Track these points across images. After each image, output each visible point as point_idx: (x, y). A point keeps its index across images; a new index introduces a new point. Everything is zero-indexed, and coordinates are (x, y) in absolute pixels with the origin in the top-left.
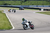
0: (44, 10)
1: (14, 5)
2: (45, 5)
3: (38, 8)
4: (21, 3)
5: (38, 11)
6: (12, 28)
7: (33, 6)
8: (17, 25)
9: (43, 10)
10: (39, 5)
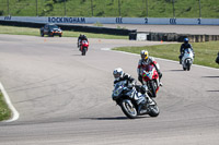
0: (149, 38)
1: (18, 13)
2: (155, 15)
3: (122, 27)
4: (50, 5)
5: (124, 41)
6: (8, 115)
7: (102, 18)
8: (30, 103)
9: (144, 37)
10: (126, 15)
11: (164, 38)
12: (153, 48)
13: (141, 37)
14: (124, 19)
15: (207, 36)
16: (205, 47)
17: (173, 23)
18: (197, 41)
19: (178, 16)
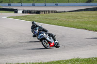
0: (23, 12)
2: (26, 2)
3: (11, 8)
5: (12, 14)
7: (2, 4)
9: (21, 12)
10: (13, 2)
11: (30, 12)
12: (25, 16)
13: (20, 12)
14: (12, 4)
15: (49, 11)
16: (48, 16)
17: (33, 5)
18: (45, 13)
19: (36, 2)
